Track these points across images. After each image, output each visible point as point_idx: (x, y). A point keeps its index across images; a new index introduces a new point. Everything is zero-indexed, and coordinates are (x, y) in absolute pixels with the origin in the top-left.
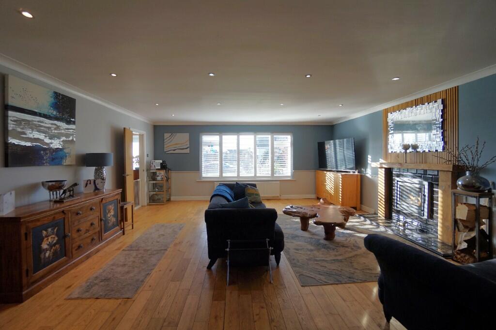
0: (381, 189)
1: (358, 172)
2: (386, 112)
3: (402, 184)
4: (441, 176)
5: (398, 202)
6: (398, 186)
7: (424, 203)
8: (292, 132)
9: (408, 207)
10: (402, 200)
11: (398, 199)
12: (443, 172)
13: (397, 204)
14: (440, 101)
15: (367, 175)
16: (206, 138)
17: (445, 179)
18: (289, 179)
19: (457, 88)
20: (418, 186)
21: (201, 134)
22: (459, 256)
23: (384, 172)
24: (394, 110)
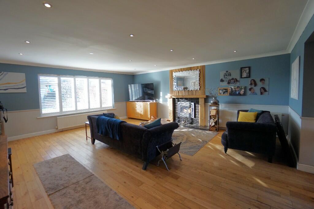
0: (170, 108)
1: (155, 101)
2: (171, 72)
3: (181, 105)
4: (200, 100)
5: (180, 113)
6: (180, 106)
7: (192, 112)
8: (112, 78)
9: (185, 115)
10: (182, 112)
11: (180, 112)
12: (201, 99)
13: (179, 114)
14: (198, 70)
15: (160, 102)
16: (43, 79)
17: (201, 101)
18: (110, 108)
19: (204, 66)
20: (189, 105)
21: (38, 75)
22: (212, 129)
23: (172, 100)
24: (176, 71)
